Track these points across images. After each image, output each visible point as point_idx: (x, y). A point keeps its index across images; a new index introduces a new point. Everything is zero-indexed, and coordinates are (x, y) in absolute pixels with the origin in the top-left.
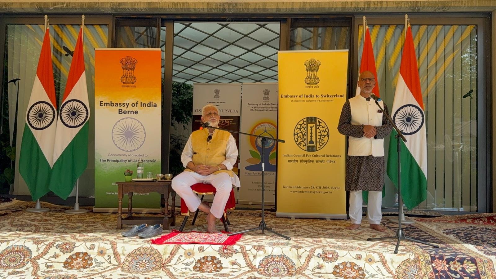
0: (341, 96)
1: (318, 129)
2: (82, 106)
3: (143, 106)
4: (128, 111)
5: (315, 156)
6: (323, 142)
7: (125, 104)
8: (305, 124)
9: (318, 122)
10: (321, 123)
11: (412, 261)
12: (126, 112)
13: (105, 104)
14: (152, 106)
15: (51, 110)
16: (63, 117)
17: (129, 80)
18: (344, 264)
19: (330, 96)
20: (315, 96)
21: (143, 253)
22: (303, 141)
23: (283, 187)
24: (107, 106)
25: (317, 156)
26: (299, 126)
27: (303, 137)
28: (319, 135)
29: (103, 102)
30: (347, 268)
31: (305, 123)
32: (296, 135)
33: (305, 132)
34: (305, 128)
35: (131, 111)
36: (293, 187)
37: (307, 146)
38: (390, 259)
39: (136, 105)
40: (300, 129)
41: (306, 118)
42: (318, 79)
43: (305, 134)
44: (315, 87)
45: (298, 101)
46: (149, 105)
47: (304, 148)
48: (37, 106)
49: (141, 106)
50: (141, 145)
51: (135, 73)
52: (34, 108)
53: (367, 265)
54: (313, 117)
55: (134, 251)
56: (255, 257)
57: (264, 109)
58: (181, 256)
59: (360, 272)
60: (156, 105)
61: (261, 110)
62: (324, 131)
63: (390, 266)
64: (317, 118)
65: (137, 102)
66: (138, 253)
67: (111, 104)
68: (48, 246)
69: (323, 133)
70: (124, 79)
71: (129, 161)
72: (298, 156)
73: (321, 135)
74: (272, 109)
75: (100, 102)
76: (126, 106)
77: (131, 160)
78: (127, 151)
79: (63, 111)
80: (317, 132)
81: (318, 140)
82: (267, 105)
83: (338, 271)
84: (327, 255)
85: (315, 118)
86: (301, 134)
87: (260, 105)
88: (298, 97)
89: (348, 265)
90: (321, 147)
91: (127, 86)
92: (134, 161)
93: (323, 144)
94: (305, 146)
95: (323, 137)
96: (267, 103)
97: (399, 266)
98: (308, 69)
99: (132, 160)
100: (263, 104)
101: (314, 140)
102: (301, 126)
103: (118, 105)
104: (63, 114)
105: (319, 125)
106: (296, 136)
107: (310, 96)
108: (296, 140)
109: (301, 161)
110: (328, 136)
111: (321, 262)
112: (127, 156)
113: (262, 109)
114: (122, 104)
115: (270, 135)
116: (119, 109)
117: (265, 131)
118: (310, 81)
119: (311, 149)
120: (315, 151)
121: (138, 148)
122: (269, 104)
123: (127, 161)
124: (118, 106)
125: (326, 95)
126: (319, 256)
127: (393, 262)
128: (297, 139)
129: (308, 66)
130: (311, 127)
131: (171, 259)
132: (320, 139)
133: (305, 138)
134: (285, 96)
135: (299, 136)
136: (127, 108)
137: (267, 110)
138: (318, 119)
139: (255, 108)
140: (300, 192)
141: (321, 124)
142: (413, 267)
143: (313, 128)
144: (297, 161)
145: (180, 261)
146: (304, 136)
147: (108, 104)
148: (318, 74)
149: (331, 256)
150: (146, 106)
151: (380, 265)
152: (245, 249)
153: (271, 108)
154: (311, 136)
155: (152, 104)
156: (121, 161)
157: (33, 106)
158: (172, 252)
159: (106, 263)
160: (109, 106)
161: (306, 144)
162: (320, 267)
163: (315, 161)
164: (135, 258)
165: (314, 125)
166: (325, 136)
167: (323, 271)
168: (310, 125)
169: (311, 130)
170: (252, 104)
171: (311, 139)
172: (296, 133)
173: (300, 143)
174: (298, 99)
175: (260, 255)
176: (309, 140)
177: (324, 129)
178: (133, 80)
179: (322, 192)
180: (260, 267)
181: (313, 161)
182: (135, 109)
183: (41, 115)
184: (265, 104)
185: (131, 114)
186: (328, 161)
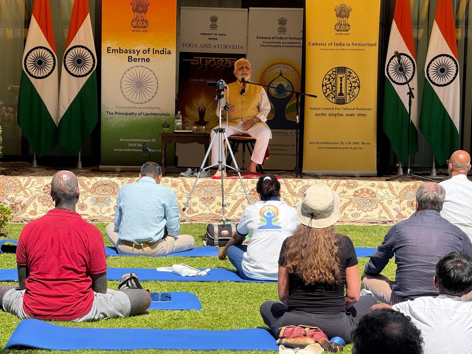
0: (373, 45)
1: (348, 80)
2: (88, 53)
3: (156, 53)
4: (139, 59)
5: (345, 109)
6: (353, 95)
7: (136, 51)
8: (334, 75)
9: (348, 72)
10: (352, 73)
11: (411, 187)
12: (137, 60)
13: (113, 50)
14: (166, 54)
15: (51, 57)
16: (68, 65)
17: (140, 24)
18: (362, 190)
19: (361, 45)
20: (345, 45)
21: (208, 185)
22: (332, 93)
23: (310, 143)
24: (115, 52)
25: (346, 109)
26: (328, 77)
27: (332, 89)
28: (349, 87)
29: (110, 48)
30: (364, 192)
31: (334, 73)
32: (325, 86)
33: (334, 83)
34: (334, 79)
35: (142, 59)
36: (321, 143)
37: (336, 98)
38: (396, 186)
39: (147, 52)
40: (329, 80)
41: (336, 68)
42: (349, 25)
43: (334, 85)
44: (346, 34)
45: (327, 49)
46: (163, 52)
47: (333, 100)
48: (35, 52)
49: (153, 53)
50: (153, 97)
51: (148, 16)
52: (32, 53)
53: (379, 190)
54: (343, 67)
55: (201, 183)
56: (295, 186)
57: (279, 44)
58: (238, 187)
59: (373, 195)
60: (170, 53)
61: (274, 46)
62: (354, 82)
63: (395, 191)
64: (347, 68)
65: (149, 48)
66: (204, 185)
67: (120, 50)
68: (130, 181)
69: (353, 84)
70: (134, 23)
71: (139, 114)
72: (327, 109)
73: (352, 86)
74: (290, 45)
75: (108, 48)
76: (136, 53)
77: (141, 113)
78: (137, 103)
79: (67, 58)
80: (348, 83)
81: (348, 92)
82: (283, 39)
83: (357, 194)
84: (350, 184)
85: (345, 68)
86: (330, 85)
87: (273, 38)
88: (327, 45)
89: (365, 191)
90: (352, 99)
91: (137, 31)
92: (145, 114)
93: (353, 96)
94: (333, 99)
95: (353, 89)
96: (283, 36)
97: (402, 191)
98: (339, 15)
99: (143, 113)
100: (277, 38)
101: (343, 92)
102: (330, 76)
103: (127, 51)
104: (67, 62)
105: (350, 76)
106: (325, 88)
107: (340, 44)
108: (325, 92)
109: (330, 115)
110: (359, 87)
111: (345, 188)
112: (138, 108)
113: (276, 45)
114: (132, 51)
115: (288, 80)
116: (129, 57)
117: (281, 75)
118: (340, 28)
119: (341, 102)
120: (345, 104)
121: (149, 100)
122: (286, 38)
123: (137, 114)
124: (127, 53)
125: (357, 43)
126: (344, 185)
127: (397, 188)
128: (326, 90)
129: (338, 12)
130: (341, 78)
131: (230, 189)
132: (350, 90)
133: (334, 89)
134: (313, 44)
135: (328, 87)
136: (137, 55)
137: (283, 46)
138: (348, 70)
139: (266, 43)
140: (328, 148)
141: (351, 75)
142: (411, 191)
143: (342, 79)
144: (325, 115)
145: (238, 190)
146: (334, 87)
147: (116, 51)
148: (349, 21)
149: (352, 185)
150: (158, 53)
151: (388, 190)
152: (287, 182)
153: (289, 43)
154: (341, 88)
155: (166, 51)
156: (130, 114)
157: (30, 52)
158: (231, 184)
159: (180, 192)
160: (118, 53)
161: (335, 96)
162: (344, 192)
163: (344, 115)
164: (202, 188)
165: (345, 75)
166: (355, 88)
167: (346, 194)
168: (339, 76)
169: (341, 81)
170: (262, 38)
171: (341, 91)
172: (325, 84)
173: (328, 95)
174: (328, 47)
175: (299, 186)
176: (339, 92)
177: (355, 80)
178: (145, 24)
179: (351, 148)
180: (299, 193)
181: (342, 115)
182: (146, 56)
183: (40, 63)
184: (281, 38)
185: (142, 61)
186: (358, 115)
